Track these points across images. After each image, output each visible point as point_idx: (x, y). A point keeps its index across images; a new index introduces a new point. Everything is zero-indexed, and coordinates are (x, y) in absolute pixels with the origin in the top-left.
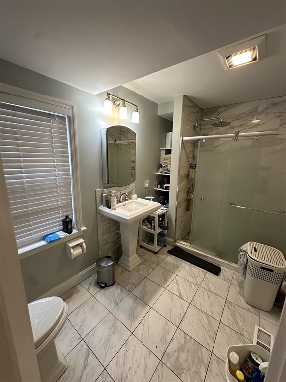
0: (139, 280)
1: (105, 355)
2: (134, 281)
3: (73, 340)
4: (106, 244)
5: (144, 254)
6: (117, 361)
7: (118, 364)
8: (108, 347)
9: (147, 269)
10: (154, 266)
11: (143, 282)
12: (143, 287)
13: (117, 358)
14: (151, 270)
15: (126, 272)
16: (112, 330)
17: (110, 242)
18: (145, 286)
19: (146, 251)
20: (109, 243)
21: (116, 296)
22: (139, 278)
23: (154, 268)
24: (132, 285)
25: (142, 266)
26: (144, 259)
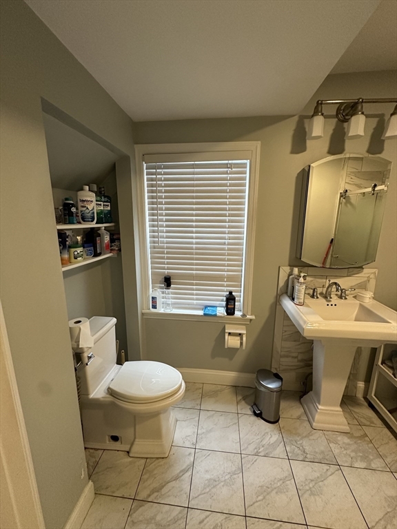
0: (321, 457)
1: (199, 493)
2: (308, 449)
3: (188, 438)
4: (287, 356)
5: (368, 423)
6: (203, 520)
7: (202, 525)
8: (208, 490)
9: (353, 454)
10: (377, 463)
11: (326, 467)
12: (317, 474)
13: (206, 517)
14: (363, 465)
15: (306, 424)
16: (227, 477)
17: (296, 357)
18: (323, 478)
19: (378, 422)
20: (293, 357)
21: (264, 442)
22: (322, 452)
23: (373, 466)
24: (299, 452)
25: (346, 440)
26: (361, 433)
